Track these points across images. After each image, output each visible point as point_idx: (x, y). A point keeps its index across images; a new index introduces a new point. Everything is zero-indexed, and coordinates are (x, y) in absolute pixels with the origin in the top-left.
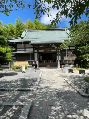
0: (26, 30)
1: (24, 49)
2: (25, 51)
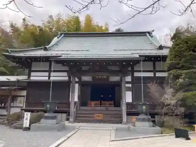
0: (61, 34)
1: (47, 74)
2: (49, 78)
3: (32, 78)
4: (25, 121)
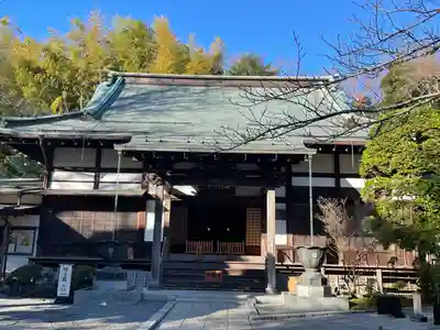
2: (96, 186)
3: (55, 186)
4: (61, 283)
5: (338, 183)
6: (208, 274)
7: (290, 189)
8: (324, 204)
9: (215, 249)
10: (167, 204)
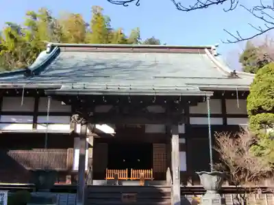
2: (35, 127)
5: (225, 122)
6: (125, 197)
7: (188, 127)
8: (219, 137)
9: (129, 176)
10: (90, 140)
